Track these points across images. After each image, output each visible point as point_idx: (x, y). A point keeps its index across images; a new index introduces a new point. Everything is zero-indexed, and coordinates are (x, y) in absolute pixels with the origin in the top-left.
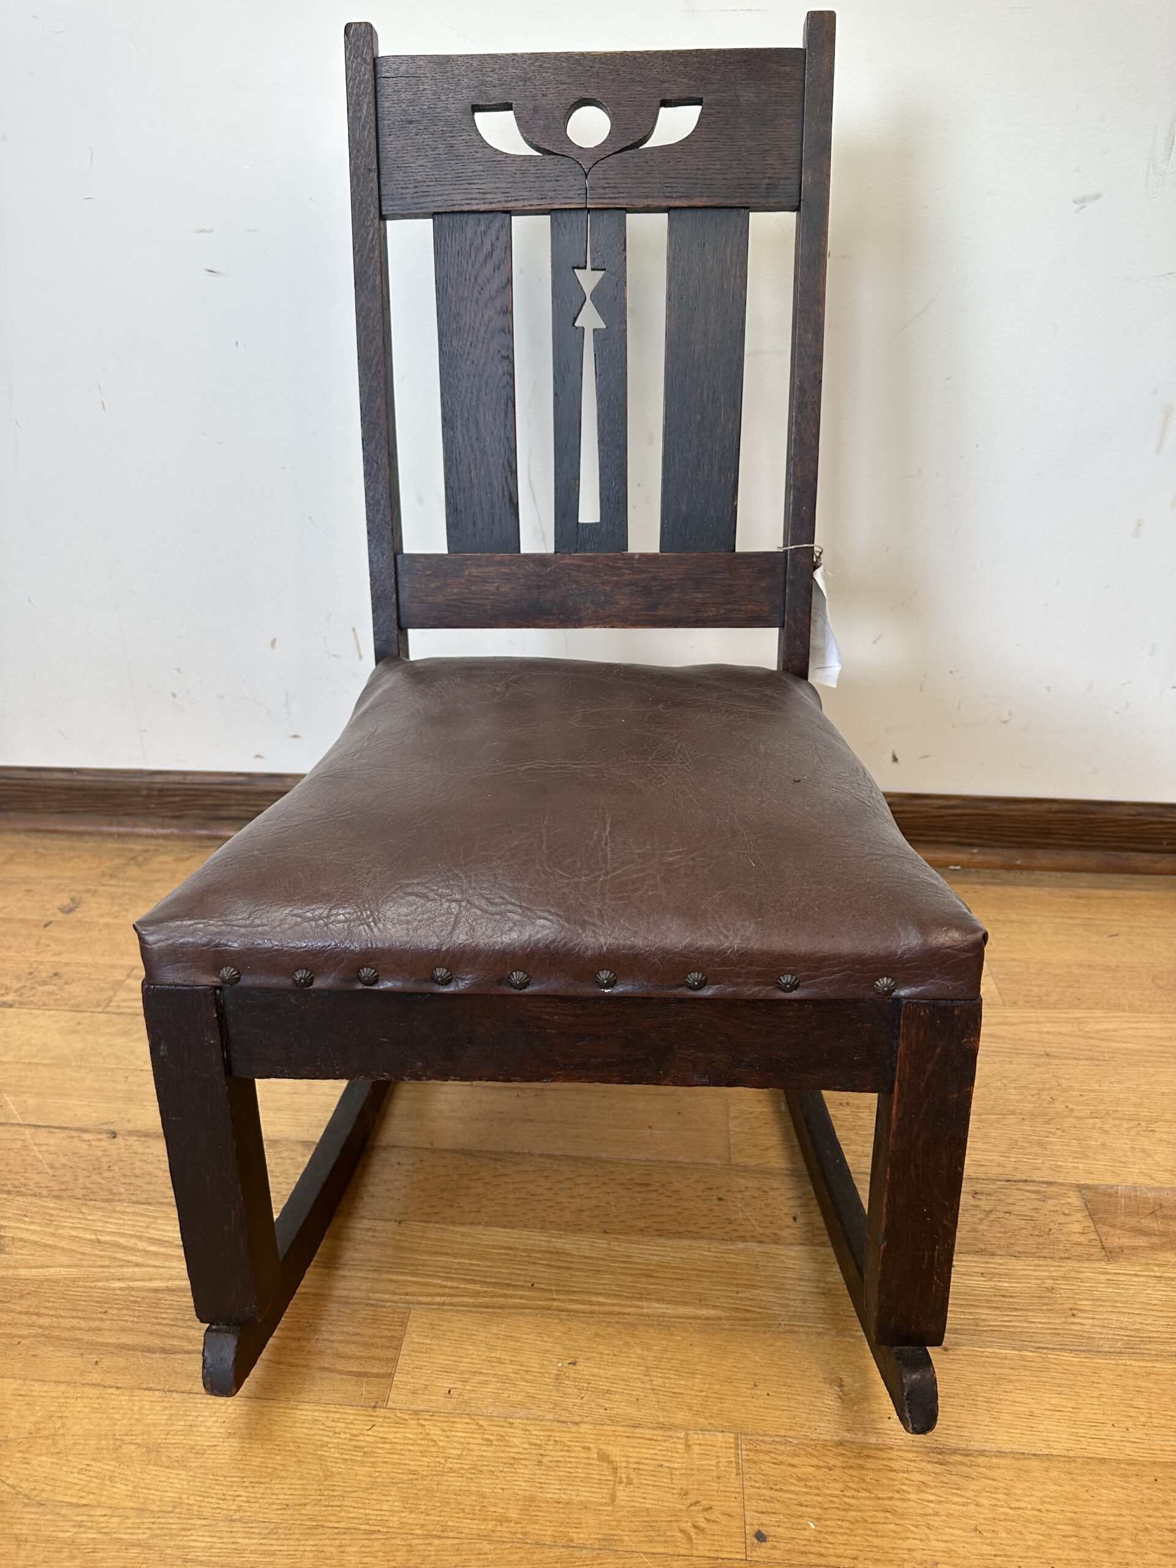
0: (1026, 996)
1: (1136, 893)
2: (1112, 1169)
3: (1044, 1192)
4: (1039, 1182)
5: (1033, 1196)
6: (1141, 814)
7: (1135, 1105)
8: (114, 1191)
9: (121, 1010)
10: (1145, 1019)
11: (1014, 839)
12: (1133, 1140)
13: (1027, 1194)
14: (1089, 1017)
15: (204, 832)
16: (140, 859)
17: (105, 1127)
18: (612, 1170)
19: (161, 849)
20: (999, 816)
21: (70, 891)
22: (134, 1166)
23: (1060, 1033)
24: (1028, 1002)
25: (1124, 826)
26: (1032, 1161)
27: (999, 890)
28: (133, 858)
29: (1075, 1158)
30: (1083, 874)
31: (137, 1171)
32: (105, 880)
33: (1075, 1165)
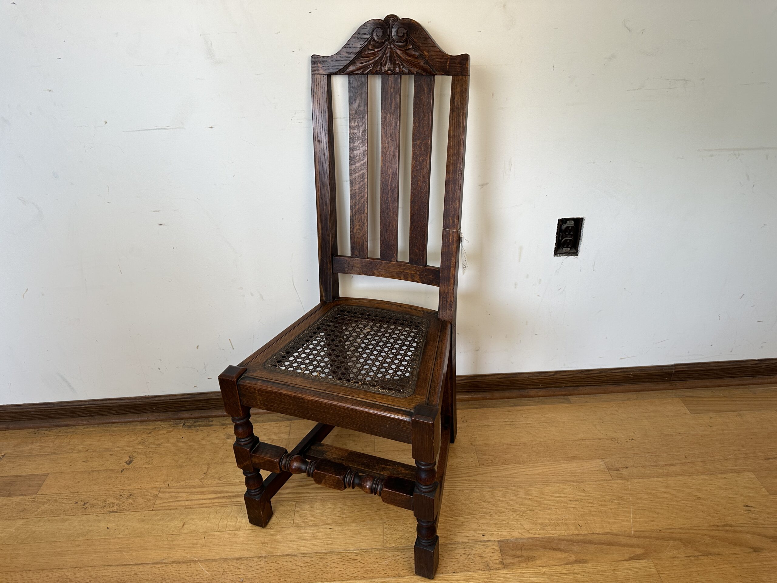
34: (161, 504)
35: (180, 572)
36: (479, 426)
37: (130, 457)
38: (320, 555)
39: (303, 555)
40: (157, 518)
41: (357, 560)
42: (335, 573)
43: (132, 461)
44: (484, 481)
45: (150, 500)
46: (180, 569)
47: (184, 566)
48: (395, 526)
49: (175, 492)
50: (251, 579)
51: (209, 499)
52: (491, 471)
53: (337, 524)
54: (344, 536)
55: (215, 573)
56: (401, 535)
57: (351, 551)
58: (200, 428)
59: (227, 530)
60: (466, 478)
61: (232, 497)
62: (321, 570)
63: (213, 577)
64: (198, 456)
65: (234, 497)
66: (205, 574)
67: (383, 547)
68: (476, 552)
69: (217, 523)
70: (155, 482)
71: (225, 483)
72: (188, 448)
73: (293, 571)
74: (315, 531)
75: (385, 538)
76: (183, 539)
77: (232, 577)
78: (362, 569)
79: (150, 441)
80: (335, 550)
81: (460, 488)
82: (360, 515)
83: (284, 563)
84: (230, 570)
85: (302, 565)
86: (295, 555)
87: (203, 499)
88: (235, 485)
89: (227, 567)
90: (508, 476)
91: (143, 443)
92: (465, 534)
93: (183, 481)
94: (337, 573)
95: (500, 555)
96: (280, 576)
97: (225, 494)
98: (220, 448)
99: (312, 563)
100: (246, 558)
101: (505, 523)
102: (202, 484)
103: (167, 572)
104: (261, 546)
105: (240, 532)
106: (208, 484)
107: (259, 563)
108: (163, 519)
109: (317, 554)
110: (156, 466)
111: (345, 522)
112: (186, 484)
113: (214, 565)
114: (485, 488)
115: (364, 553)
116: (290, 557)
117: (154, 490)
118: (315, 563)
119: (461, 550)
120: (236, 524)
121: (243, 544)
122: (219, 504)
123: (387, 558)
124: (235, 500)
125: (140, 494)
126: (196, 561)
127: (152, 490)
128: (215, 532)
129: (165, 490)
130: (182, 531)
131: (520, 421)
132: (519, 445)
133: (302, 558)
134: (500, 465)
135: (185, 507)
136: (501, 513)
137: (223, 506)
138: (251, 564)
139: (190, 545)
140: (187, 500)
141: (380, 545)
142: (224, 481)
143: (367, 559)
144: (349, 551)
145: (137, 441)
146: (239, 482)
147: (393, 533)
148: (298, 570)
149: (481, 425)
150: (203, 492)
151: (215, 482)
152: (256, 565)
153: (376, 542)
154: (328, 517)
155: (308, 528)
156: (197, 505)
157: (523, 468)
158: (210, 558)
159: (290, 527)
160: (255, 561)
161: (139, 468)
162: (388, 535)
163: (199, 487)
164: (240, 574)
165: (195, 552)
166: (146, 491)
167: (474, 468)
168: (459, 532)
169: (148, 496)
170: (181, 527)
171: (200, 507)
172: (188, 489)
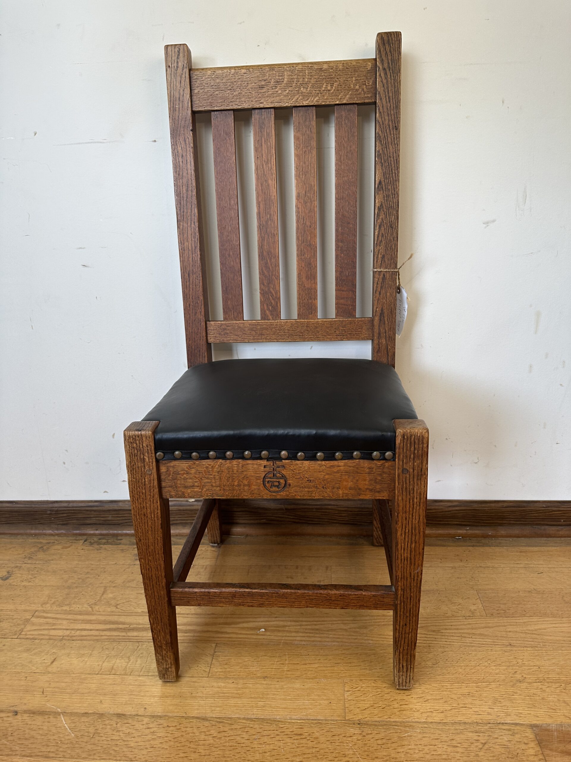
0: (498, 610)
1: (550, 548)
2: (548, 713)
3: (514, 730)
4: (509, 724)
5: (507, 732)
6: (549, 507)
7: (558, 674)
8: (13, 749)
9: (27, 637)
10: (561, 622)
11: (487, 522)
12: (558, 695)
13: (504, 731)
14: (531, 622)
15: (78, 532)
16: (45, 548)
17: (12, 709)
18: (282, 726)
19: (56, 541)
20: (478, 510)
21: (8, 567)
22: (26, 732)
23: (516, 632)
24: (499, 614)
25: (541, 513)
26: (506, 711)
27: (482, 549)
28: (42, 547)
29: (528, 708)
30: (523, 539)
31: (27, 736)
32: (26, 561)
33: (529, 712)
34: (30, 631)
35: (32, 727)
36: (481, 567)
37: (8, 572)
38: (244, 721)
39: (218, 720)
40: (20, 649)
41: (301, 734)
42: (265, 752)
43: (10, 577)
44: (496, 636)
45: (18, 625)
46: (33, 723)
47: (39, 720)
48: (362, 690)
49: (53, 618)
50: (135, 748)
51: (97, 630)
52: (506, 624)
53: (274, 678)
54: (283, 697)
55: (82, 733)
56: (372, 702)
57: (293, 721)
58: (105, 546)
59: (112, 673)
60: (469, 631)
61: (129, 630)
62: (244, 745)
63: (77, 740)
64: (94, 577)
65: (131, 630)
66: (67, 734)
67: (344, 719)
68: (496, 740)
69: (100, 663)
70: (31, 604)
71: (123, 611)
72: (84, 567)
73: (201, 743)
74: (240, 686)
75: (347, 705)
76: (48, 679)
77: (105, 742)
78: (310, 751)
79: (39, 556)
80: (268, 717)
81: (461, 644)
82: (308, 669)
83: (188, 729)
84: (105, 731)
85: (214, 735)
86: (205, 719)
87: (88, 630)
88: (136, 615)
89: (101, 726)
90: (534, 632)
91: (30, 557)
92: (476, 710)
93: (68, 605)
94: (269, 753)
95: (538, 749)
96: (179, 748)
97: (120, 625)
98: (124, 570)
99: (231, 733)
100: (132, 716)
101: (538, 698)
102: (91, 610)
103: (12, 725)
104: (158, 701)
105: (131, 677)
106: (100, 611)
107: (151, 726)
108: (28, 650)
109: (241, 721)
110: (38, 585)
111: (286, 677)
112: (71, 609)
113: (84, 722)
114: (500, 646)
115: (313, 726)
116: (198, 720)
117: (26, 613)
118: (235, 734)
119: (471, 734)
120: (127, 666)
121: (131, 695)
122: (110, 638)
123: (351, 737)
124: (130, 634)
125: (7, 616)
126: (59, 713)
127: (24, 613)
128: (95, 674)
129: (42, 614)
130: (50, 669)
131: (539, 564)
132: (543, 593)
133: (217, 724)
134: (518, 617)
135: (61, 637)
136: (530, 683)
137: (114, 641)
138: (138, 726)
139: (57, 690)
140: (67, 629)
141: (339, 716)
142: (122, 610)
143: (317, 734)
144: (289, 721)
145: (23, 555)
146: (142, 611)
147: (359, 698)
148: (208, 742)
149: (482, 565)
150: (91, 620)
151: (109, 610)
152: (145, 729)
153: (332, 710)
154: (261, 667)
155: (231, 681)
156: (79, 636)
157: (554, 622)
158: (79, 711)
159: (203, 677)
160: (144, 722)
161: (16, 585)
162: (352, 701)
163: (88, 614)
164: (119, 740)
165: (61, 699)
166: (17, 614)
167: (479, 618)
168: (466, 706)
169: (17, 620)
170: (49, 663)
171: (81, 640)
172: (72, 615)
